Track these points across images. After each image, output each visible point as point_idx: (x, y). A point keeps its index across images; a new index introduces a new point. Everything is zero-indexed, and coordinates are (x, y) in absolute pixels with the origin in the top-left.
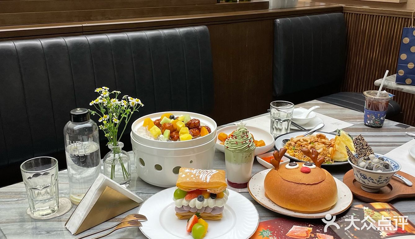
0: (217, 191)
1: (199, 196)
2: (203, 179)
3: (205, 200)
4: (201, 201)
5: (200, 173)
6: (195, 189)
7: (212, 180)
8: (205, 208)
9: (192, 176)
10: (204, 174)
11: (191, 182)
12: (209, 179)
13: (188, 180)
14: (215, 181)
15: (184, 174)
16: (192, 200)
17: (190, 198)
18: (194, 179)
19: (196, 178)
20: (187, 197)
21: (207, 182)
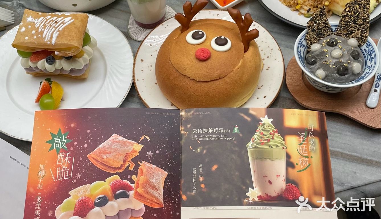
0: (69, 53)
1: (47, 58)
2: (46, 38)
3: (57, 62)
4: (50, 64)
5: (45, 27)
6: (41, 50)
7: (59, 41)
8: (60, 70)
9: (34, 32)
10: (49, 29)
11: (31, 43)
12: (56, 39)
13: (27, 40)
14: (63, 43)
15: (24, 27)
16: (39, 61)
17: (36, 59)
18: (35, 37)
19: (37, 37)
20: (32, 58)
21: (52, 44)
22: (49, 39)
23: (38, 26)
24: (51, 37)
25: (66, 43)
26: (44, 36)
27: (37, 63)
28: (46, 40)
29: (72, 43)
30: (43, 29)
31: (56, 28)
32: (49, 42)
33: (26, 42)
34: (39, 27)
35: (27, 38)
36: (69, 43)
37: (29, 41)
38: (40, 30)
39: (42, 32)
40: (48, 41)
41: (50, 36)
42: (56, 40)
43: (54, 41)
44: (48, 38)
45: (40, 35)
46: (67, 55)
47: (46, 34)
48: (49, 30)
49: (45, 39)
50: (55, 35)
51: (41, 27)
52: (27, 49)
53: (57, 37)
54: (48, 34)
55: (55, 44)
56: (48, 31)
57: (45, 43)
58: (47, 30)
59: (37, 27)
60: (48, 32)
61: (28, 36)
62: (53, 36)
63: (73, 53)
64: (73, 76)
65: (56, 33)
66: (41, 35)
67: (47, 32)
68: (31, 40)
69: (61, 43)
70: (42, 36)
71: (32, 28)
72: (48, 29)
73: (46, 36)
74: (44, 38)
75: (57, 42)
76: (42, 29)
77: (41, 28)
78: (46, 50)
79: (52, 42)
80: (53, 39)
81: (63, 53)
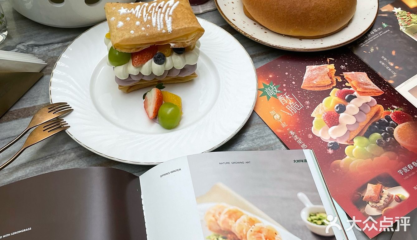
1: (156, 56)
2: (159, 27)
3: (168, 59)
4: (160, 63)
8: (169, 72)
9: (138, 23)
11: (140, 36)
13: (133, 34)
15: (120, 21)
17: (141, 61)
20: (136, 61)
21: (169, 32)
23: (140, 15)
24: (165, 24)
26: (154, 25)
27: (142, 66)
28: (159, 29)
30: (149, 17)
31: (164, 13)
32: (164, 31)
34: (142, 16)
35: (132, 32)
37: (137, 35)
38: (145, 20)
39: (150, 21)
40: (163, 29)
41: (162, 23)
42: (172, 26)
44: (161, 26)
45: (148, 25)
47: (156, 22)
48: (158, 17)
49: (157, 28)
50: (169, 21)
51: (145, 16)
53: (172, 22)
54: (158, 21)
55: (172, 31)
57: (158, 33)
58: (155, 18)
59: (139, 17)
60: (158, 19)
62: (167, 22)
65: (168, 19)
66: (150, 25)
68: (140, 33)
69: (180, 28)
70: (153, 26)
71: (132, 20)
72: (155, 16)
73: (156, 24)
74: (155, 27)
75: (174, 27)
76: (147, 18)
78: (156, 45)
79: (168, 30)
80: (167, 25)
81: (180, 43)
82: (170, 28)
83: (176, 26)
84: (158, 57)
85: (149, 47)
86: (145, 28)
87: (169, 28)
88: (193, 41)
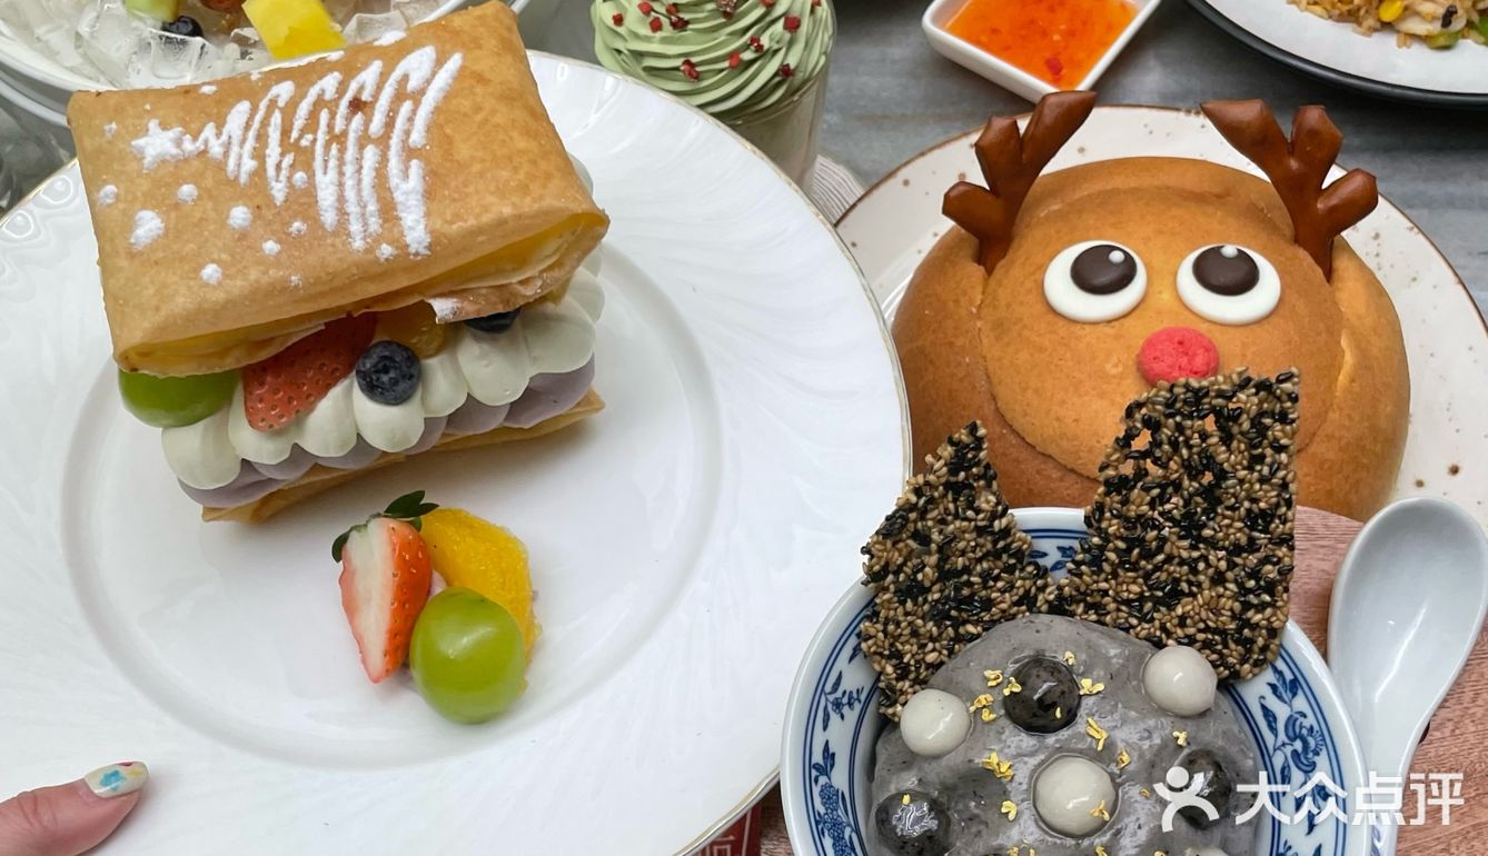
0: (525, 284)
2: (355, 227)
3: (436, 367)
4: (398, 400)
5: (304, 159)
6: (318, 326)
7: (457, 217)
8: (452, 420)
9: (239, 215)
10: (341, 162)
11: (257, 295)
12: (423, 208)
13: (220, 283)
14: (486, 218)
15: (144, 208)
16: (311, 408)
17: (290, 400)
18: (271, 246)
19: (284, 238)
20: (261, 401)
21: (412, 250)
22: (374, 224)
23: (249, 164)
24: (388, 210)
25: (507, 211)
26: (329, 218)
27: (299, 422)
28: (358, 244)
29: (550, 202)
30: (300, 176)
31: (383, 141)
32: (386, 250)
33: (220, 296)
34: (260, 172)
35: (210, 272)
36: (528, 205)
37: (238, 285)
38: (279, 191)
39: (304, 200)
40: (378, 240)
41: (372, 207)
42: (428, 214)
43: (422, 227)
44: (365, 224)
45: (297, 225)
46: (515, 295)
47: (341, 199)
48: (349, 169)
49: (349, 235)
50: (408, 187)
51: (278, 167)
52: (222, 353)
53: (429, 195)
54: (350, 194)
55: (430, 247)
56: (341, 174)
57: (357, 266)
58: (332, 174)
59: (243, 178)
60: (349, 183)
61: (215, 256)
62: (398, 196)
63: (551, 268)
64: (527, 427)
65: (405, 175)
66: (304, 220)
67: (341, 185)
68: (254, 274)
69: (472, 222)
70: (322, 226)
71: (211, 197)
72: (333, 163)
73: (342, 213)
74: (335, 234)
75: (438, 224)
76: (289, 178)
77: (284, 173)
78: (356, 315)
79: (408, 240)
80: (402, 215)
81: (484, 291)
82: (416, 231)
83: (449, 217)
84: (377, 372)
85: (323, 327)
86: (279, 241)
87: (411, 228)
88: (556, 273)
